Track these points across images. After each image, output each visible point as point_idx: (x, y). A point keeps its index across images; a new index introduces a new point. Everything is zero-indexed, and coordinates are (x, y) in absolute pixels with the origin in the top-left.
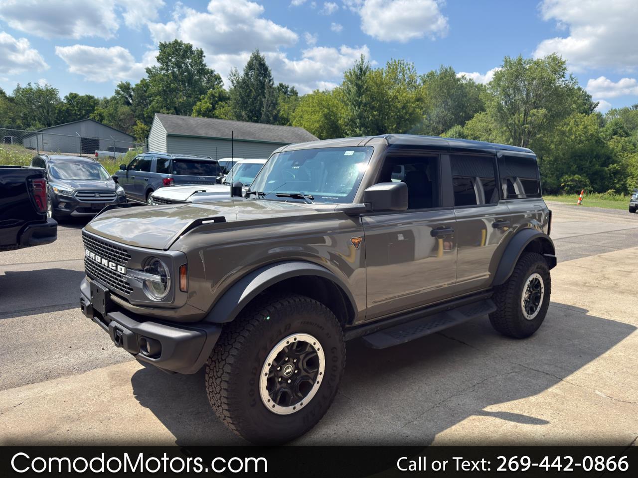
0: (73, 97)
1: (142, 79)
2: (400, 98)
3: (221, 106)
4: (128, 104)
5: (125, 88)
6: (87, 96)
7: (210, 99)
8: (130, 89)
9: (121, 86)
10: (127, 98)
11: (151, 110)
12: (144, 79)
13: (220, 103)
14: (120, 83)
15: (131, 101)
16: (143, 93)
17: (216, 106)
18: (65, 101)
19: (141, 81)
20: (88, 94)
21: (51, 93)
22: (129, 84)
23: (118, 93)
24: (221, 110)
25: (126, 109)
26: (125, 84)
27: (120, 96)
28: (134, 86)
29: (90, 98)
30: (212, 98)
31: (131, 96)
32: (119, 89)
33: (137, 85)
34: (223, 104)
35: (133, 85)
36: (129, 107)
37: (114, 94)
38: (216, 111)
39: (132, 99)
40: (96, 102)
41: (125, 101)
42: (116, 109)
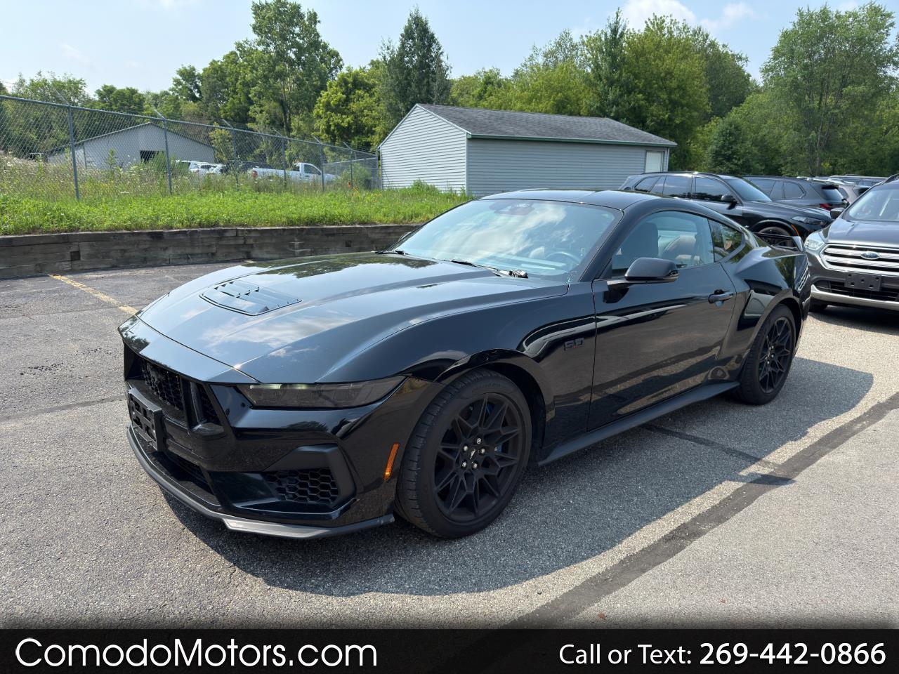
0: (107, 92)
1: (211, 60)
2: (676, 72)
3: (359, 96)
4: (194, 99)
5: (188, 75)
6: (128, 89)
7: (341, 86)
8: (195, 77)
9: (181, 73)
10: (191, 91)
11: (231, 108)
12: (214, 61)
13: (357, 91)
14: (181, 68)
15: (197, 95)
16: (215, 82)
17: (352, 96)
18: (97, 98)
19: (211, 64)
20: (129, 87)
21: (75, 87)
22: (194, 69)
23: (178, 82)
24: (361, 102)
25: (191, 106)
26: (188, 68)
27: (180, 87)
28: (201, 72)
29: (133, 92)
30: (343, 84)
31: (197, 87)
32: (180, 78)
33: (205, 70)
34: (360, 92)
35: (199, 71)
36: (196, 104)
37: (172, 85)
38: (351, 104)
39: (199, 92)
40: (141, 98)
41: (189, 94)
42: (177, 107)
